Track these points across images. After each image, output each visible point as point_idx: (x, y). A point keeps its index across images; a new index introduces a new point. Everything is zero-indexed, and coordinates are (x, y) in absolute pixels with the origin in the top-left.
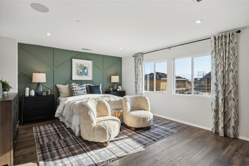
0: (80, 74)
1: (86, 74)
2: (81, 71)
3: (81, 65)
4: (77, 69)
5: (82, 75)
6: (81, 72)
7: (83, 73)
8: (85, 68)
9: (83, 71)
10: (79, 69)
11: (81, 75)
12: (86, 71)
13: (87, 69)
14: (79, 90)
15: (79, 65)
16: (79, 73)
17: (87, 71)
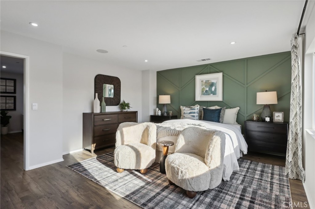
0: (206, 93)
1: (214, 93)
2: (208, 89)
3: (207, 82)
4: (202, 88)
5: (208, 95)
6: (206, 91)
7: (210, 92)
8: (212, 85)
9: (210, 89)
10: (204, 87)
11: (206, 95)
12: (213, 89)
13: (215, 85)
14: (187, 114)
15: (205, 81)
16: (204, 92)
17: (215, 89)
